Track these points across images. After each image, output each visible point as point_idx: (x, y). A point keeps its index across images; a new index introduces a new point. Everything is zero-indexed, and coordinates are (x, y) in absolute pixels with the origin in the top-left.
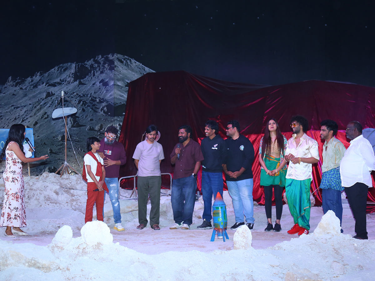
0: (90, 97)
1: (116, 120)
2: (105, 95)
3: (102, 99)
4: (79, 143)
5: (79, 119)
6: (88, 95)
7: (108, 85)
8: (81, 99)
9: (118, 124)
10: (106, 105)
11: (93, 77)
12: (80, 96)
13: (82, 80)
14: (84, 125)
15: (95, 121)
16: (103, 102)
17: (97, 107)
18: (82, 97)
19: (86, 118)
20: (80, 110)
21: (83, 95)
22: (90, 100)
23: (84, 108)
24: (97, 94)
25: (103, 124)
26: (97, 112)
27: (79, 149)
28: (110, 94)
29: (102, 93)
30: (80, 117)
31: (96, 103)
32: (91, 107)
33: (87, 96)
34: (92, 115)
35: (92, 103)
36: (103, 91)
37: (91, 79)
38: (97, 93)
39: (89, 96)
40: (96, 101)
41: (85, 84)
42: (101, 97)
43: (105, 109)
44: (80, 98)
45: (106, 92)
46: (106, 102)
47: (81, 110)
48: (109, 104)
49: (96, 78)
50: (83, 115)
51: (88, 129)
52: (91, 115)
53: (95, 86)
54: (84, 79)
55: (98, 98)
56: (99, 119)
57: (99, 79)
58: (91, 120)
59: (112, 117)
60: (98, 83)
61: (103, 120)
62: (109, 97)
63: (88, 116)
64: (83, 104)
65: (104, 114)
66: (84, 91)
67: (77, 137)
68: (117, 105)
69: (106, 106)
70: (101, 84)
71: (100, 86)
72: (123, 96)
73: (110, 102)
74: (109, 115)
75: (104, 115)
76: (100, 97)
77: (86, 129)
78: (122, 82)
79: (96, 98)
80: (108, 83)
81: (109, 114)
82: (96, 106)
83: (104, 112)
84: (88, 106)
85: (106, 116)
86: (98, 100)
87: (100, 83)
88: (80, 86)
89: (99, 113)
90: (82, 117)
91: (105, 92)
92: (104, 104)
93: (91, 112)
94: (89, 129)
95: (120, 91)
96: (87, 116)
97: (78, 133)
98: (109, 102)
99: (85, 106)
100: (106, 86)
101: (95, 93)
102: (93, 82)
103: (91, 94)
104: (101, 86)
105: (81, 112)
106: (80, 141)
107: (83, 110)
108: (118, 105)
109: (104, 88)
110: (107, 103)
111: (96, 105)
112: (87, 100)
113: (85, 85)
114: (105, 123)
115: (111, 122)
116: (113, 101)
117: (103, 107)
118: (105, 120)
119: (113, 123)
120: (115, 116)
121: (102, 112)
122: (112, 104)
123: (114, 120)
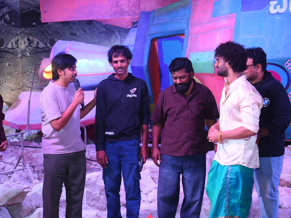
1: (23, 32)
3: (1, 3)
9: (26, 38)
10: (7, 11)
16: (3, 8)
25: (4, 39)
43: (7, 16)
46: (8, 7)
48: (13, 9)
59: (17, 28)
61: (5, 32)
65: (5, 24)
68: (23, 11)
69: (9, 13)
73: (14, 7)
74: (13, 26)
75: (5, 26)
81: (13, 24)
83: (6, 21)
85: (9, 27)
98: (12, 8)
108: (25, 11)
110: (9, 8)
114: (7, 36)
115: (16, 35)
116: (18, 6)
117: (4, 15)
118: (7, 33)
119: (19, 37)
120: (21, 27)
121: (3, 21)
122: (16, 10)
123: (21, 33)
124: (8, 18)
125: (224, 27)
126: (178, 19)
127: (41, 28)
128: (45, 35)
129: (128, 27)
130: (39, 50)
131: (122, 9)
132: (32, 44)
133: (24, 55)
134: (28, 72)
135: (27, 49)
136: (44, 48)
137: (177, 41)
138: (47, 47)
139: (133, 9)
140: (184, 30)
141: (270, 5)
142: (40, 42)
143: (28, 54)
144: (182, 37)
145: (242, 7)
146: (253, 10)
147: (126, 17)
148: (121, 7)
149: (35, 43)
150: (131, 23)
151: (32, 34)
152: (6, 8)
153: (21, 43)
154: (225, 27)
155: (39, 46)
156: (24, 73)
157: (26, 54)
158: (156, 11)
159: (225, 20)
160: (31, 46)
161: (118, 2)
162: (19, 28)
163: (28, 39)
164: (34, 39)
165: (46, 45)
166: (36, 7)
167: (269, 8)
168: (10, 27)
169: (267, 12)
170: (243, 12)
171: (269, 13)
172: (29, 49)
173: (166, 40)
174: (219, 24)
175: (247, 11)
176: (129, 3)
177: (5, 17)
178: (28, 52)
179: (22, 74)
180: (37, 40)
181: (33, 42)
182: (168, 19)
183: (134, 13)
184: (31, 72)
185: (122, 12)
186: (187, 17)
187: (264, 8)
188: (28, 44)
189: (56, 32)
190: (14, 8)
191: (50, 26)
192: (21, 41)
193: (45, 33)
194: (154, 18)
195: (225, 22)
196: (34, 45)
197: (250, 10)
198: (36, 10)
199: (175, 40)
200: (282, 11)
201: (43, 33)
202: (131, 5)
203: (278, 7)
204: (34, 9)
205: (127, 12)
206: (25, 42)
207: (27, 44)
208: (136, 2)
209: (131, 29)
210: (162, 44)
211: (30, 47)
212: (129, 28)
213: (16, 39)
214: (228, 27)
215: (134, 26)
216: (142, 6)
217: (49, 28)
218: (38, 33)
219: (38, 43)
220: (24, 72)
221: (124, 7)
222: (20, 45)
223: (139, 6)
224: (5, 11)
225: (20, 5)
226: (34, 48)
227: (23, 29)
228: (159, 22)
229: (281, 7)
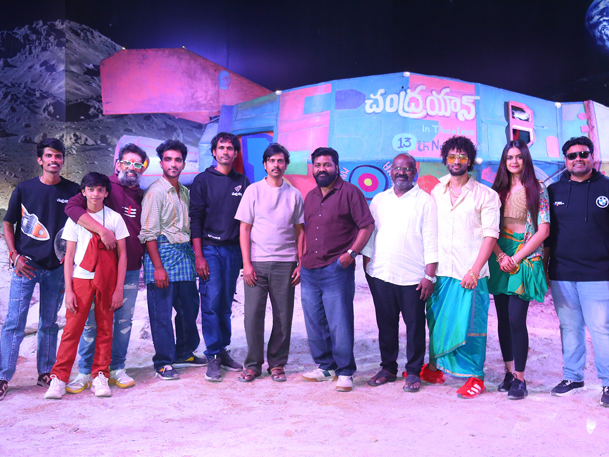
0: (24, 89)
1: (69, 127)
2: (50, 87)
3: (45, 93)
4: (6, 163)
5: (6, 123)
6: (21, 84)
7: (55, 70)
8: (8, 90)
9: (72, 134)
10: (51, 103)
11: (28, 56)
12: (6, 85)
13: (9, 60)
14: (14, 133)
15: (34, 128)
16: (47, 98)
17: (38, 105)
18: (11, 87)
19: (18, 121)
20: (7, 108)
21: (11, 85)
22: (25, 94)
23: (15, 106)
24: (36, 84)
25: (48, 134)
26: (36, 113)
27: (7, 173)
28: (59, 85)
29: (44, 82)
30: (8, 120)
31: (34, 98)
32: (26, 105)
33: (19, 86)
34: (29, 118)
35: (28, 99)
36: (46, 79)
37: (26, 59)
38: (36, 82)
39: (22, 86)
40: (35, 95)
41: (15, 67)
42: (44, 89)
43: (51, 108)
44: (6, 89)
45: (52, 82)
46: (52, 97)
47: (9, 109)
48: (58, 101)
49: (34, 57)
50: (12, 118)
51: (21, 140)
52: (27, 117)
53: (32, 70)
54: (14, 58)
55: (38, 91)
56: (41, 124)
57: (39, 59)
58: (27, 126)
59: (62, 122)
60: (38, 66)
62: (58, 90)
63: (22, 119)
64: (12, 99)
65: (49, 117)
66: (13, 77)
67: (3, 153)
68: (70, 103)
69: (53, 104)
70: (44, 67)
71: (41, 71)
72: (80, 89)
73: (59, 97)
74: (58, 119)
75: (48, 119)
76: (42, 89)
77: (18, 140)
78: (79, 67)
79: (34, 90)
80: (55, 67)
81: (58, 117)
82: (35, 104)
83: (49, 113)
84: (21, 103)
85: (53, 120)
86: (38, 94)
87: (41, 66)
88: (5, 69)
89: (41, 115)
90: (10, 121)
91: (50, 81)
92: (49, 101)
93: (26, 112)
94: (23, 140)
95: (75, 81)
96: (20, 119)
97: (4, 147)
98: (57, 98)
99: (15, 102)
100: (52, 72)
101: (32, 82)
102: (30, 64)
103: (26, 83)
104: (43, 71)
105: (9, 112)
106: (8, 160)
107: (13, 110)
108: (72, 103)
109: (49, 75)
110: (54, 99)
111: (36, 102)
112: (19, 93)
113: (15, 69)
114: (51, 131)
115: (61, 130)
116: (64, 97)
117: (48, 106)
118: (50, 127)
119: (64, 132)
120: (67, 121)
121: (46, 113)
122: (61, 101)
123: (66, 127)
124: (53, 111)
125: (317, 125)
126: (266, 114)
127: (90, 123)
128: (95, 131)
129: (204, 122)
130: (88, 148)
131: (198, 102)
132: (79, 141)
133: (70, 153)
134: (74, 172)
135: (73, 146)
136: (93, 145)
137: (264, 139)
138: (97, 144)
139: (211, 102)
140: (273, 127)
141: (366, 104)
142: (88, 138)
143: (74, 152)
144: (270, 134)
145: (336, 104)
146: (348, 108)
147: (203, 111)
148: (197, 100)
149: (83, 139)
150: (209, 118)
151: (79, 129)
152: (50, 99)
153: (66, 140)
154: (319, 126)
155: (87, 143)
156: (70, 174)
157: (72, 152)
158: (239, 105)
159: (318, 117)
160: (78, 143)
161: (194, 94)
162: (64, 122)
163: (75, 135)
164: (82, 134)
165: (96, 142)
166: (85, 99)
167: (364, 107)
168: (55, 120)
169: (363, 111)
170: (337, 110)
171: (365, 112)
172: (76, 146)
173: (252, 138)
174: (312, 122)
175: (341, 109)
176: (206, 96)
177: (48, 109)
178: (74, 149)
179: (67, 175)
180: (85, 136)
181: (80, 138)
182: (254, 115)
183: (212, 107)
184: (78, 172)
185: (198, 106)
186: (275, 113)
187: (359, 106)
188: (75, 140)
189: (108, 127)
190: (59, 99)
191: (101, 120)
192: (66, 137)
193: (95, 129)
194: (237, 113)
195: (318, 120)
196: (82, 141)
197: (345, 109)
198: (85, 102)
199: (263, 137)
200: (378, 110)
201: (93, 128)
202: (208, 98)
203: (374, 106)
204: (83, 100)
205: (204, 105)
206: (71, 138)
207: (73, 140)
208: (215, 94)
209: (208, 125)
210: (247, 141)
211: (76, 144)
212: (206, 123)
213: (61, 135)
214: (322, 125)
215: (211, 121)
216: (221, 100)
217: (100, 122)
218: (87, 128)
219: (86, 140)
220: (69, 172)
221: (200, 100)
222: (65, 141)
223: (217, 100)
224: (49, 103)
225: (66, 96)
226: (82, 145)
227: (69, 123)
228: (244, 117)
229: (377, 107)
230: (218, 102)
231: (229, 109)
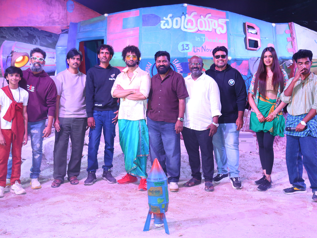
125: (131, 36)
126: (99, 29)
131: (54, 20)
139: (62, 20)
140: (103, 37)
141: (161, 23)
145: (143, 23)
146: (150, 26)
147: (57, 26)
148: (53, 19)
150: (61, 30)
158: (81, 23)
159: (132, 31)
161: (51, 15)
167: (160, 25)
169: (159, 27)
170: (143, 27)
171: (161, 28)
174: (128, 34)
175: (146, 26)
176: (59, 16)
182: (91, 29)
183: (63, 23)
185: (54, 22)
186: (105, 28)
187: (157, 24)
194: (80, 28)
197: (149, 26)
200: (169, 27)
202: (60, 17)
203: (166, 24)
205: (58, 22)
208: (64, 15)
209: (61, 35)
212: (59, 33)
214: (134, 36)
215: (63, 32)
216: (69, 19)
221: (55, 19)
223: (66, 19)
228: (85, 30)
229: (168, 25)
230: (67, 20)
231: (75, 25)
